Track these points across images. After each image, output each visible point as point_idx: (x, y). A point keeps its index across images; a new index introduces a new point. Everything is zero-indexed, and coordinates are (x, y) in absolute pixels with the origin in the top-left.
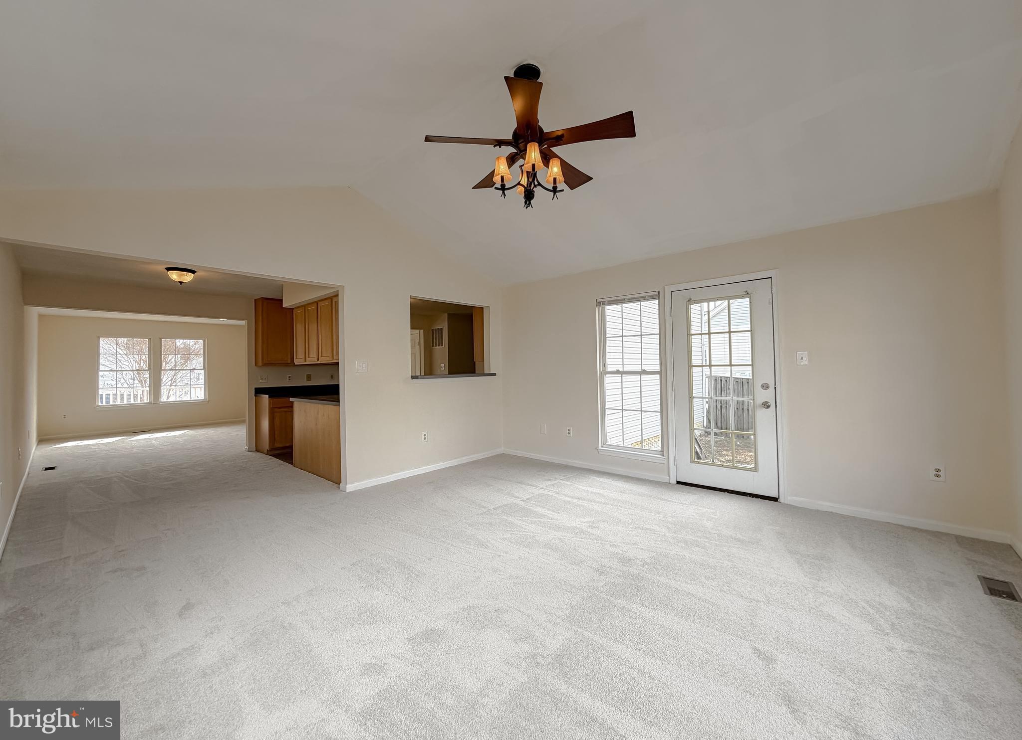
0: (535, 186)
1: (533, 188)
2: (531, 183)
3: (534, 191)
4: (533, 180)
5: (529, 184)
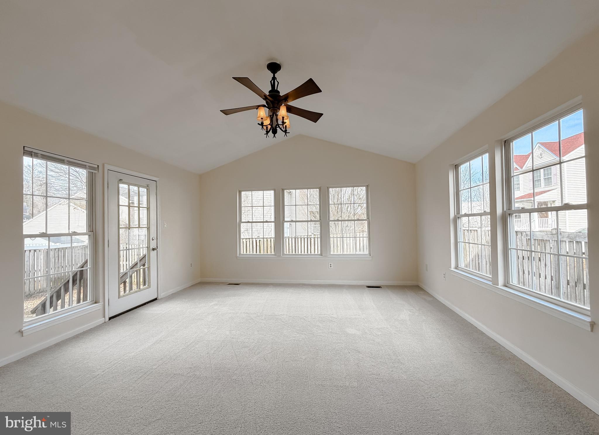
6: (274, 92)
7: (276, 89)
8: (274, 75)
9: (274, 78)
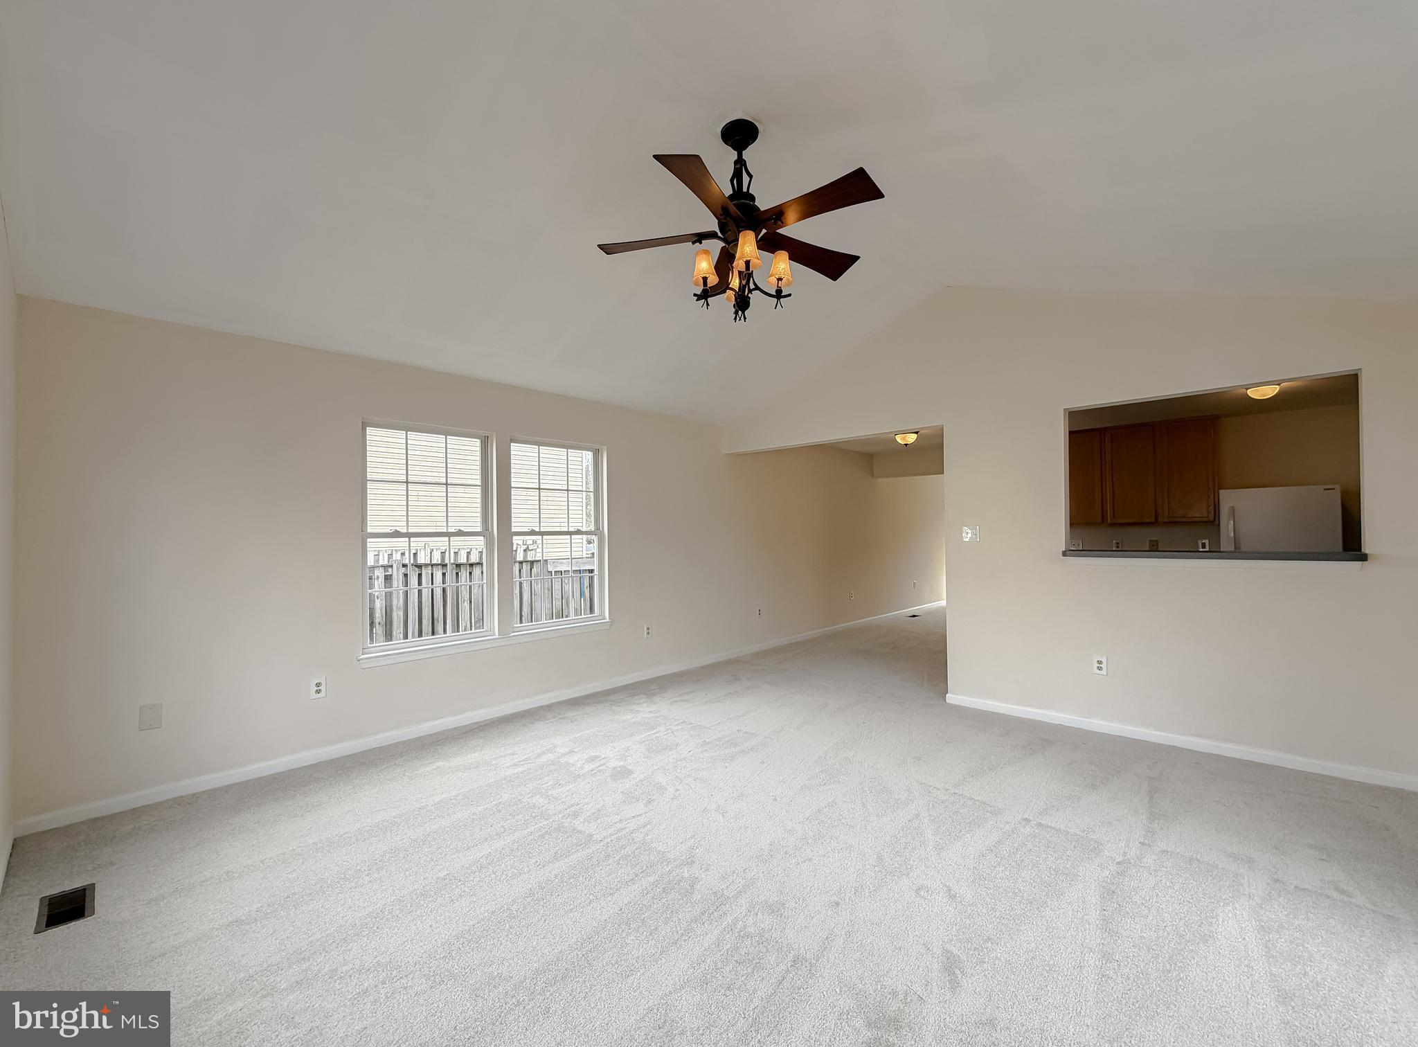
0: (750, 291)
1: (748, 294)
2: (744, 287)
3: (749, 298)
4: (748, 283)
5: (742, 288)
6: (742, 197)
7: (745, 190)
8: (740, 155)
9: (740, 164)
